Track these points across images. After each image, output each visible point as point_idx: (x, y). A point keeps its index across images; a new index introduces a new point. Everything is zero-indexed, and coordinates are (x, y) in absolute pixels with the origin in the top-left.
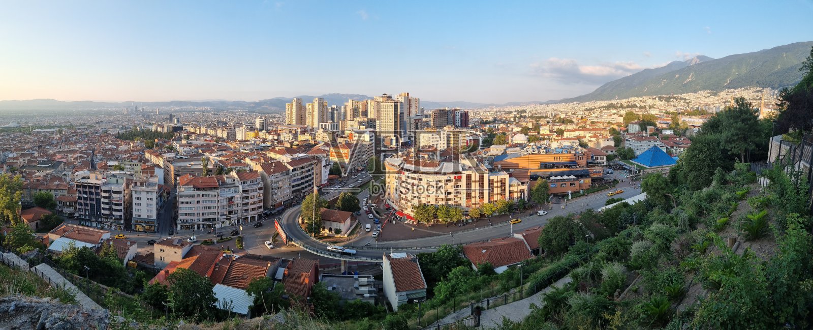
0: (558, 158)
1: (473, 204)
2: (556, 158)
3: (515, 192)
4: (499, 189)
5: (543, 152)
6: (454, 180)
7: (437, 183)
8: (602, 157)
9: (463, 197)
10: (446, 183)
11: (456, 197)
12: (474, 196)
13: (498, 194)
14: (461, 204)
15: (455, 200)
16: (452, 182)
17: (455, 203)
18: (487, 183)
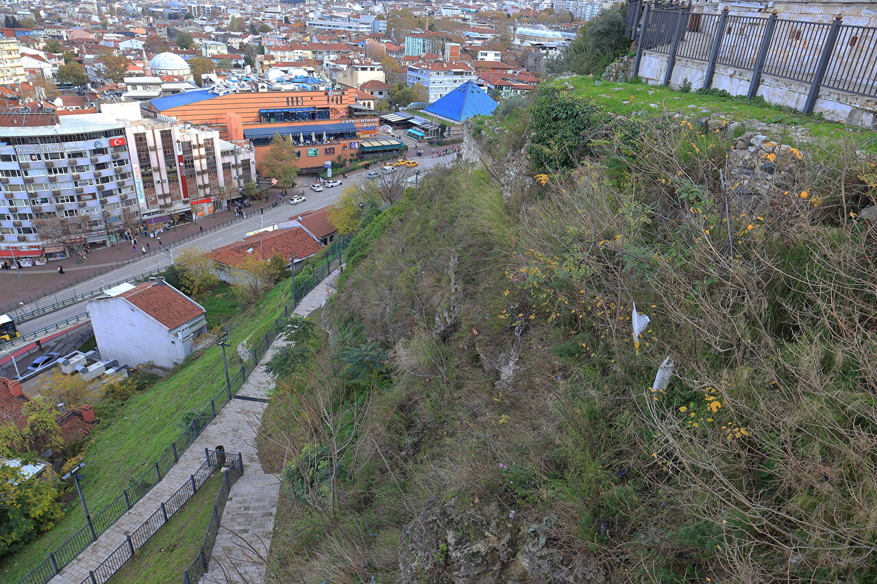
0: (295, 99)
2: (290, 99)
4: (204, 161)
5: (263, 87)
6: (109, 150)
7: (72, 159)
8: (367, 102)
9: (137, 185)
10: (93, 158)
11: (121, 187)
12: (158, 179)
13: (202, 173)
14: (135, 200)
15: (120, 192)
16: (107, 153)
17: (124, 199)
18: (180, 151)
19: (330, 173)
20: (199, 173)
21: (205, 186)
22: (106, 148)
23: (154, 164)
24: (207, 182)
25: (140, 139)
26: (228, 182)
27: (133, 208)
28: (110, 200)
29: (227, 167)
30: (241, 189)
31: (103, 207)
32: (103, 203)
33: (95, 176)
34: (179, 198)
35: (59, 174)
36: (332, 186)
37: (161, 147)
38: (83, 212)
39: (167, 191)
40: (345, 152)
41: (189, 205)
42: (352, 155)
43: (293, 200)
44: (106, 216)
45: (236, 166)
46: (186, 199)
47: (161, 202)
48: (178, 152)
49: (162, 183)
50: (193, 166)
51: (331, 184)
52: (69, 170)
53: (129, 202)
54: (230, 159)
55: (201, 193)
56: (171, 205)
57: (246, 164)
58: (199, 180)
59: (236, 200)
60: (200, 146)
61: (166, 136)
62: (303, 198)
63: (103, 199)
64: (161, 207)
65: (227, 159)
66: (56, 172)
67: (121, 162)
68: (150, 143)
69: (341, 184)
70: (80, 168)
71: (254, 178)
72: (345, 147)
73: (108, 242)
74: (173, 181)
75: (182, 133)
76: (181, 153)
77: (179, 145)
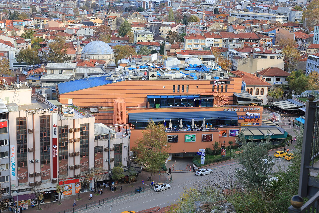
0: (181, 87)
1: (31, 175)
2: (176, 87)
3: (106, 150)
4: (78, 145)
5: (153, 76)
8: (260, 88)
9: (11, 163)
12: (32, 159)
13: (74, 155)
14: (8, 178)
18: (55, 134)
19: (203, 160)
20: (71, 155)
21: (75, 168)
23: (30, 145)
24: (77, 163)
25: (21, 122)
26: (98, 164)
27: (5, 185)
29: (99, 150)
30: (110, 172)
34: (48, 177)
36: (202, 175)
37: (39, 130)
39: (38, 170)
40: (223, 140)
41: (55, 185)
42: (230, 143)
43: (157, 187)
45: (108, 150)
46: (55, 179)
47: (31, 180)
48: (54, 135)
49: (34, 163)
50: (66, 148)
51: (200, 173)
53: (2, 179)
54: (104, 143)
55: (71, 174)
56: (40, 183)
57: (118, 149)
58: (70, 162)
59: (105, 181)
60: (75, 130)
61: (45, 121)
62: (168, 185)
64: (31, 185)
65: (100, 143)
67: (2, 143)
68: (29, 126)
69: (211, 173)
71: (125, 163)
72: (224, 134)
74: (44, 161)
75: (62, 118)
76: (56, 136)
77: (55, 129)
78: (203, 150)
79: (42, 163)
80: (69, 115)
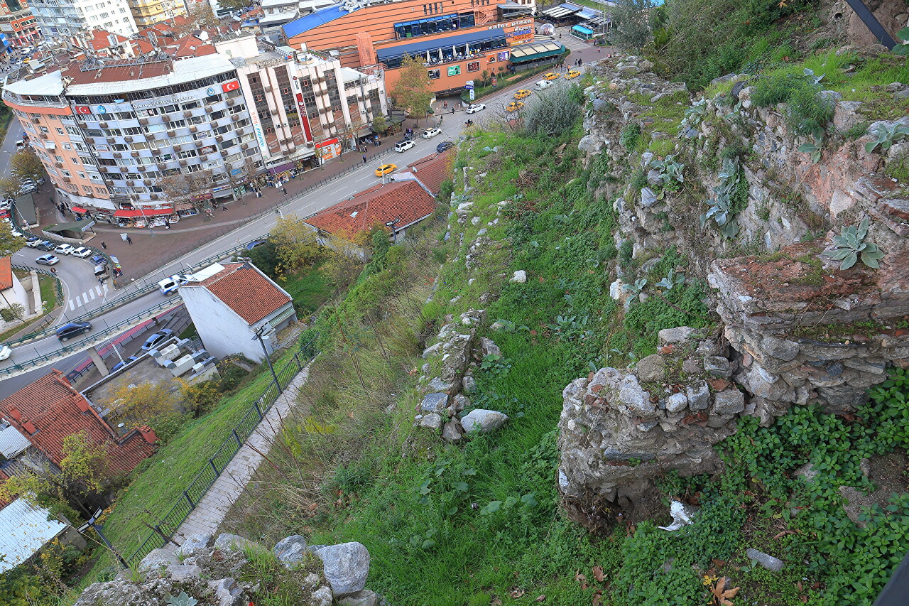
0: (433, 7)
2: (428, 9)
3: (360, 99)
4: (327, 97)
6: (224, 96)
7: (187, 111)
9: (256, 131)
10: (208, 107)
11: (240, 135)
12: (278, 123)
13: (326, 110)
14: (257, 149)
15: (240, 141)
16: (221, 100)
17: (245, 149)
18: (298, 88)
20: (322, 112)
21: (329, 126)
22: (220, 95)
23: (272, 107)
24: (331, 120)
25: (254, 79)
26: (355, 118)
27: (256, 158)
28: (231, 151)
29: (352, 101)
30: (370, 125)
31: (225, 160)
32: (224, 155)
33: (212, 126)
34: (302, 141)
35: (177, 128)
36: (474, 112)
37: (277, 86)
38: (206, 167)
39: (289, 136)
40: (492, 66)
41: (312, 149)
42: (500, 69)
43: (426, 134)
44: (228, 168)
45: (363, 99)
46: (310, 142)
47: (284, 148)
48: (296, 90)
49: (282, 127)
50: (315, 104)
51: (472, 110)
52: (186, 122)
53: (251, 152)
54: (356, 91)
55: (327, 134)
56: (294, 150)
57: (374, 95)
58: (323, 120)
59: (367, 137)
61: (282, 73)
63: (223, 150)
64: (285, 153)
65: (352, 92)
66: (174, 127)
67: (238, 109)
68: (265, 84)
69: (484, 107)
70: (197, 120)
71: (385, 112)
72: (492, 59)
73: (234, 196)
74: (293, 123)
75: (301, 67)
76: (300, 91)
77: (296, 82)
78: (471, 83)
79: (291, 126)
80: (308, 62)
